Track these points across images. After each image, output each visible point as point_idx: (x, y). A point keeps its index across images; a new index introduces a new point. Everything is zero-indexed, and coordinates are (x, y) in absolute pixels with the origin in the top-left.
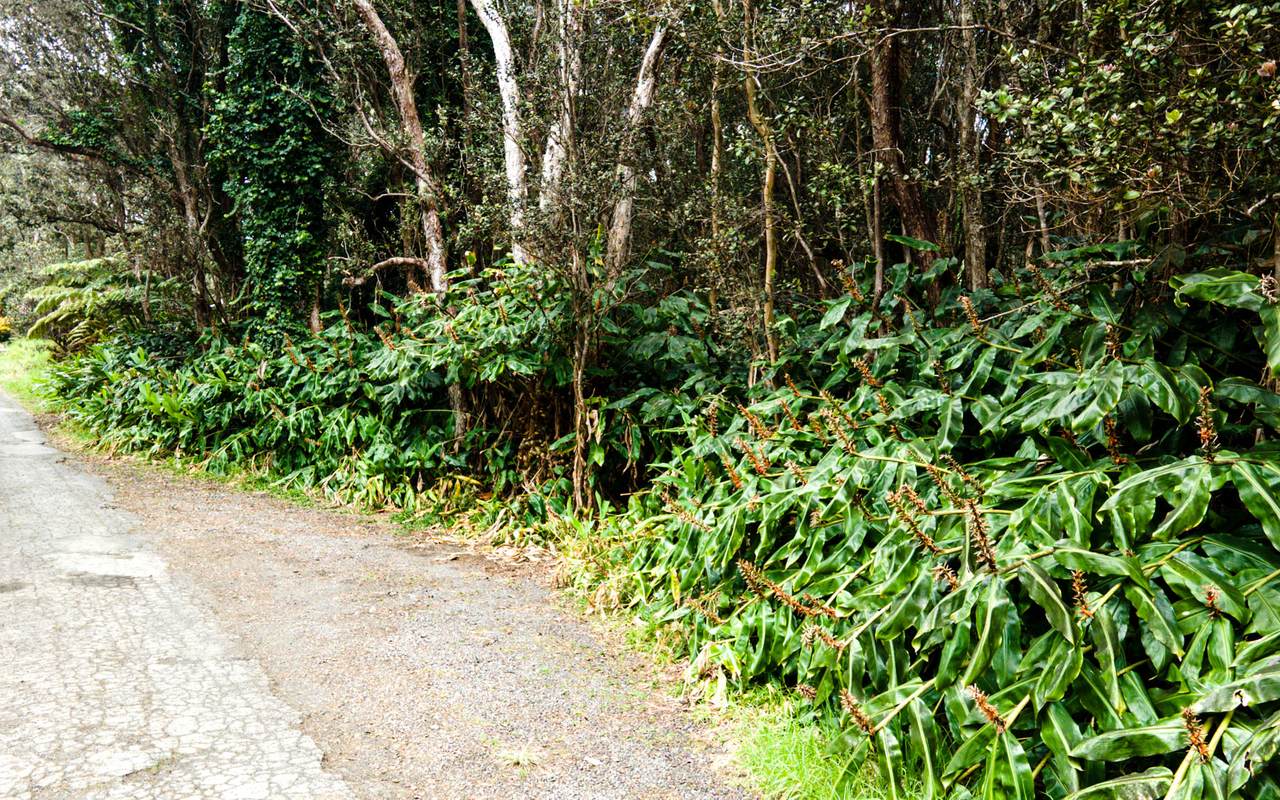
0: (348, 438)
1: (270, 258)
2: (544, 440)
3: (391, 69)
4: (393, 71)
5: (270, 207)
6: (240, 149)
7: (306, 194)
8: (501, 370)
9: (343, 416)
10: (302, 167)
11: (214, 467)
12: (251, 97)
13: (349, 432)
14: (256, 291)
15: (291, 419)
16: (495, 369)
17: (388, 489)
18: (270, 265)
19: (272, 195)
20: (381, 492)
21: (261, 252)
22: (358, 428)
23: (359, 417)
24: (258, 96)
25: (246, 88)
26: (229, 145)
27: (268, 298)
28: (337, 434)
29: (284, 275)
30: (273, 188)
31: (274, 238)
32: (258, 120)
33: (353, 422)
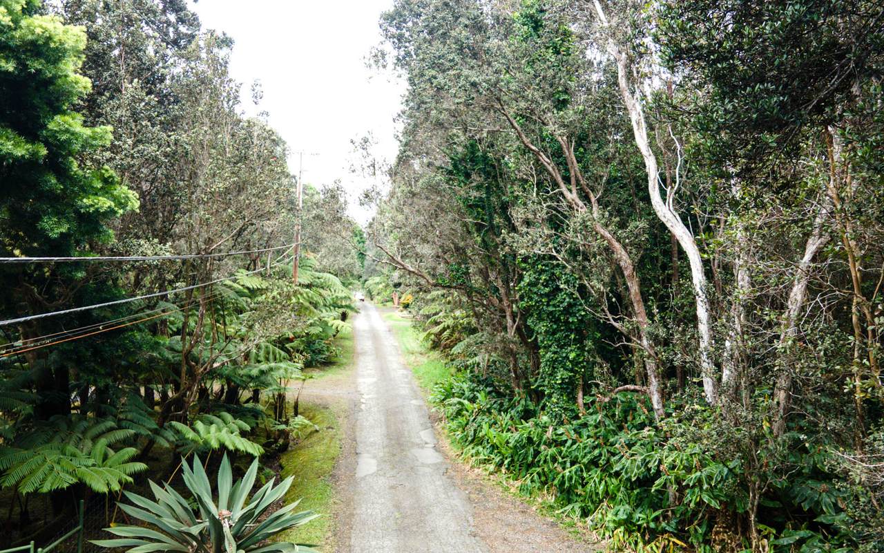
0: (600, 493)
1: (554, 364)
2: (730, 531)
3: (625, 272)
4: (626, 273)
5: (554, 333)
6: (537, 302)
7: (576, 328)
8: (698, 499)
9: (597, 477)
10: (573, 313)
11: (524, 490)
12: (542, 272)
13: (601, 488)
14: (546, 383)
15: (567, 473)
16: (694, 498)
17: (627, 536)
18: (554, 368)
19: (555, 326)
20: (621, 539)
21: (548, 361)
22: (607, 485)
23: (607, 479)
24: (546, 271)
25: (540, 266)
26: (531, 299)
27: (552, 387)
28: (593, 489)
29: (562, 375)
30: (555, 323)
31: (555, 353)
32: (546, 286)
33: (603, 482)
